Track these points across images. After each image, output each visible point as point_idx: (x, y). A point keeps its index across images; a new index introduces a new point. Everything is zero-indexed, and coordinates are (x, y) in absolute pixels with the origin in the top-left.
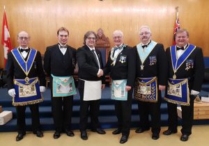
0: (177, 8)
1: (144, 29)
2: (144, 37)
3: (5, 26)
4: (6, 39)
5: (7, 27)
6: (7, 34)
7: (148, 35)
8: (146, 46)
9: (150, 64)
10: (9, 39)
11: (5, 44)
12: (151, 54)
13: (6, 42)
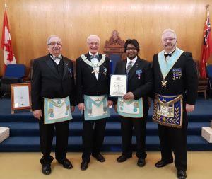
0: (207, 7)
1: (169, 33)
2: (168, 44)
3: (6, 27)
4: (6, 42)
5: (8, 28)
6: (8, 37)
7: (173, 42)
8: (170, 55)
9: (174, 79)
10: (9, 42)
11: (5, 48)
12: (175, 66)
13: (6, 45)
